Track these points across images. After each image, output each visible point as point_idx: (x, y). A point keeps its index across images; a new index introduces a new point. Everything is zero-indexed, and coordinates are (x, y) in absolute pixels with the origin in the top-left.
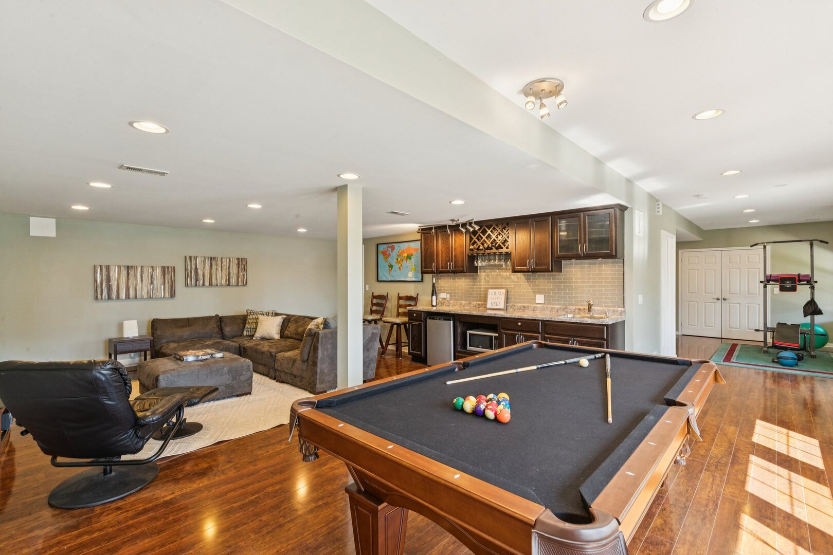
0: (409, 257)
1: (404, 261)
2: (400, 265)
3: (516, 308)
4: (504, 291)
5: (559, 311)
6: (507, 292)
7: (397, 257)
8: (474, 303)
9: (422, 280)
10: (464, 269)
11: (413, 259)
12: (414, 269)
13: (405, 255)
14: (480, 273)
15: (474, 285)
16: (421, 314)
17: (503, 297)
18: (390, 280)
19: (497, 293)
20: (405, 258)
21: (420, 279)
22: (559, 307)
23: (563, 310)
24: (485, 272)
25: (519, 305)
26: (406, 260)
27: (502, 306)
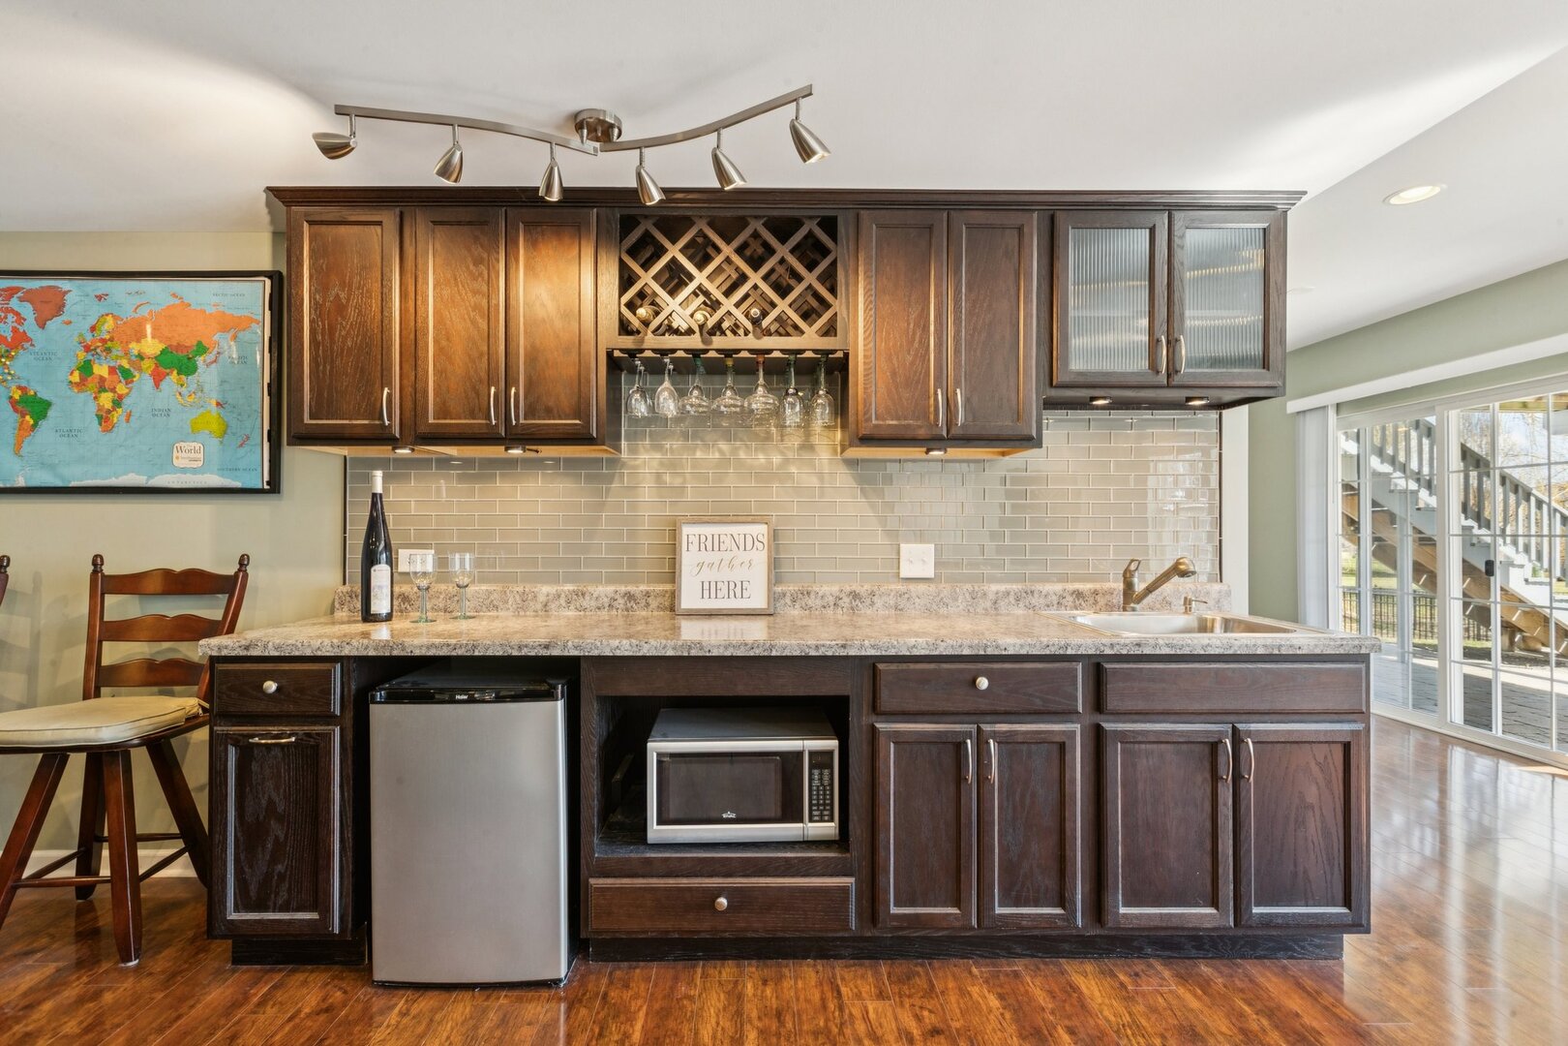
0: (179, 360)
1: (144, 381)
2: (106, 399)
3: (819, 602)
4: (760, 530)
5: (1002, 603)
6: (775, 535)
7: (82, 355)
8: (605, 590)
9: (274, 486)
10: (588, 423)
11: (207, 374)
12: (215, 426)
13: (151, 346)
14: (633, 450)
15: (601, 506)
16: (327, 676)
17: (760, 558)
18: (21, 483)
19: (728, 542)
20: (148, 365)
21: (260, 478)
22: (1002, 587)
23: (1018, 600)
24: (658, 448)
25: (830, 589)
26: (158, 378)
27: (758, 600)
